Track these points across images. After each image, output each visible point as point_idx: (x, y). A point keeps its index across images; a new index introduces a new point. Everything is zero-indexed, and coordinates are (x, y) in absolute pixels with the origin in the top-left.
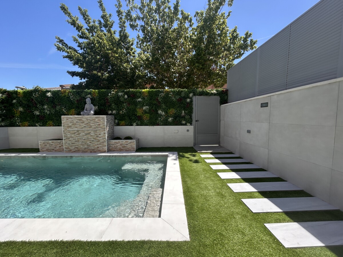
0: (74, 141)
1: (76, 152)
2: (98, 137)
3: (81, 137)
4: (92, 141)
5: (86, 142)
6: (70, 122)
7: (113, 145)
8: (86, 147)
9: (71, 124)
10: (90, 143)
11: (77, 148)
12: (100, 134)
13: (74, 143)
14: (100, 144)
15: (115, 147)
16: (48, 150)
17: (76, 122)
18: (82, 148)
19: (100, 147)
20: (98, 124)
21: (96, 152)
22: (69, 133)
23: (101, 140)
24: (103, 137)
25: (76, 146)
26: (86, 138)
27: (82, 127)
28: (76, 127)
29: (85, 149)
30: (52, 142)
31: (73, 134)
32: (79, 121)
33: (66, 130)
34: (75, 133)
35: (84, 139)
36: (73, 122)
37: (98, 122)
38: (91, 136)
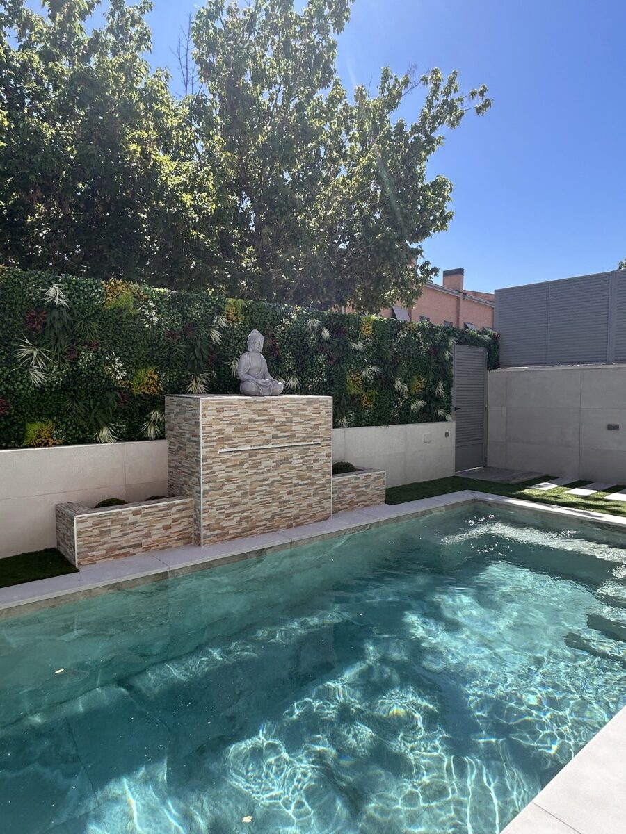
0: (239, 494)
1: (244, 537)
2: (309, 469)
3: (262, 476)
4: (295, 485)
5: (278, 493)
6: (226, 420)
8: (275, 510)
9: (232, 428)
10: (289, 493)
11: (246, 519)
12: (316, 460)
13: (237, 504)
14: (315, 494)
17: (250, 420)
18: (263, 515)
19: (316, 502)
20: (313, 423)
21: (302, 524)
22: (223, 467)
23: (318, 479)
25: (243, 512)
26: (278, 478)
27: (268, 436)
28: (249, 441)
31: (236, 466)
32: (258, 418)
33: (213, 455)
34: (242, 464)
35: (269, 481)
36: (238, 421)
37: (312, 420)
38: (293, 468)
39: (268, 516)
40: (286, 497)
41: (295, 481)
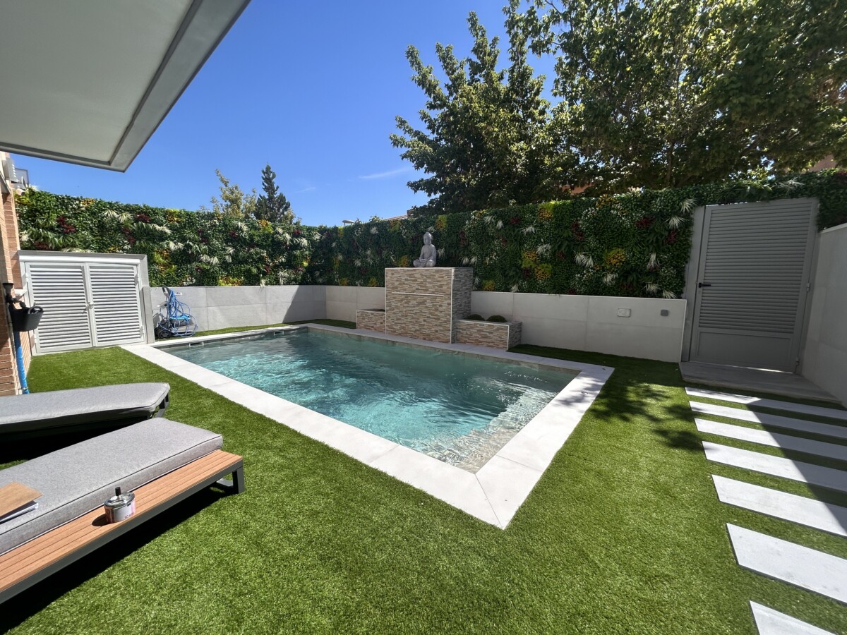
0: (400, 314)
1: (402, 336)
2: (437, 310)
3: (410, 309)
4: (429, 317)
5: (418, 319)
6: (395, 279)
7: (465, 330)
8: (417, 327)
9: (398, 283)
10: (424, 321)
11: (404, 328)
12: (441, 306)
13: (399, 319)
14: (440, 326)
15: (467, 334)
16: (366, 327)
17: (406, 280)
18: (411, 328)
19: (441, 330)
20: (439, 284)
21: (432, 340)
22: (394, 300)
23: (443, 317)
24: (447, 313)
25: (402, 324)
26: (419, 311)
27: (414, 289)
28: (405, 290)
29: (415, 331)
30: (372, 314)
31: (399, 301)
32: (409, 279)
33: (390, 294)
34: (402, 300)
35: (414, 312)
36: (401, 280)
37: (440, 281)
38: (427, 307)
39: (413, 330)
40: (423, 323)
41: (428, 315)
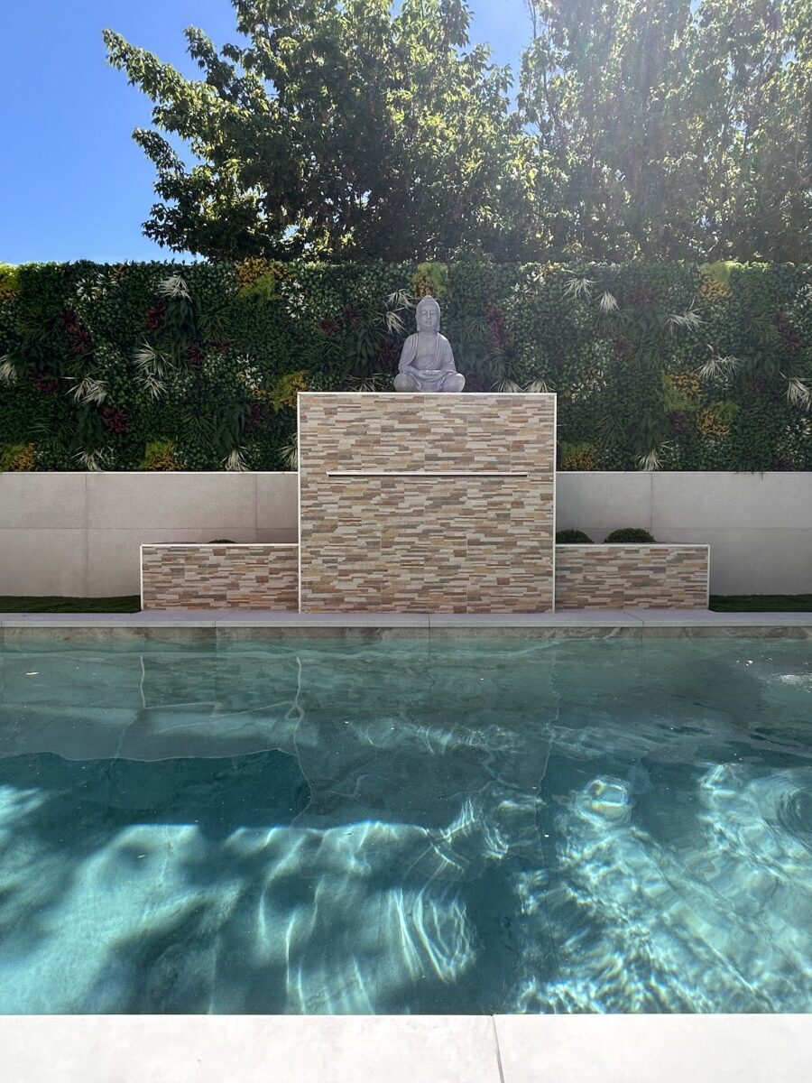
0: (362, 542)
1: (371, 611)
2: (503, 518)
3: (404, 520)
4: (472, 543)
5: (436, 551)
6: (343, 428)
8: (431, 577)
9: (352, 440)
10: (458, 554)
11: (377, 584)
12: (517, 504)
13: (360, 558)
14: (514, 564)
16: (189, 602)
17: (384, 429)
18: (407, 583)
19: (517, 578)
20: (510, 439)
21: (487, 611)
22: (336, 497)
23: (524, 537)
24: (539, 523)
25: (369, 572)
26: (438, 527)
27: (417, 456)
28: (381, 462)
29: (424, 590)
31: (358, 498)
32: (397, 426)
33: (318, 479)
34: (368, 497)
35: (420, 529)
36: (364, 429)
37: (512, 433)
38: (467, 512)
39: (417, 585)
40: (453, 561)
41: (470, 536)
